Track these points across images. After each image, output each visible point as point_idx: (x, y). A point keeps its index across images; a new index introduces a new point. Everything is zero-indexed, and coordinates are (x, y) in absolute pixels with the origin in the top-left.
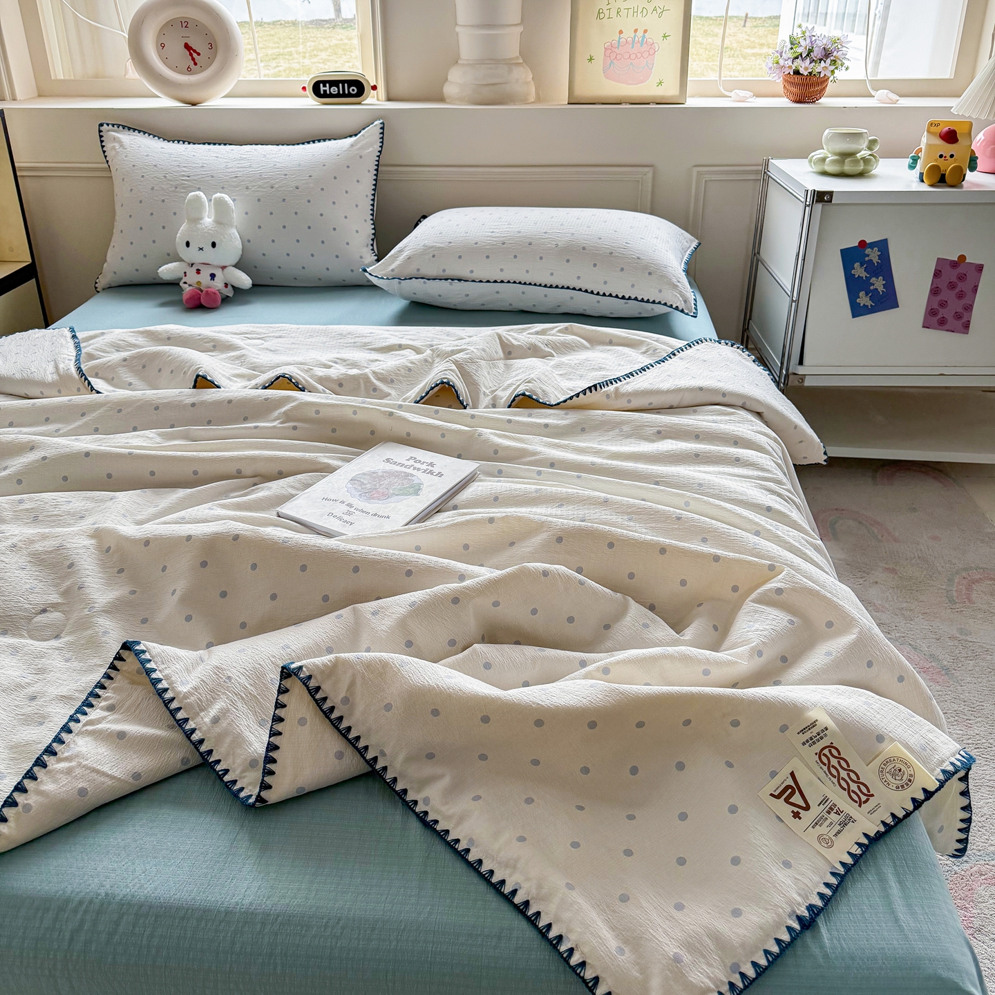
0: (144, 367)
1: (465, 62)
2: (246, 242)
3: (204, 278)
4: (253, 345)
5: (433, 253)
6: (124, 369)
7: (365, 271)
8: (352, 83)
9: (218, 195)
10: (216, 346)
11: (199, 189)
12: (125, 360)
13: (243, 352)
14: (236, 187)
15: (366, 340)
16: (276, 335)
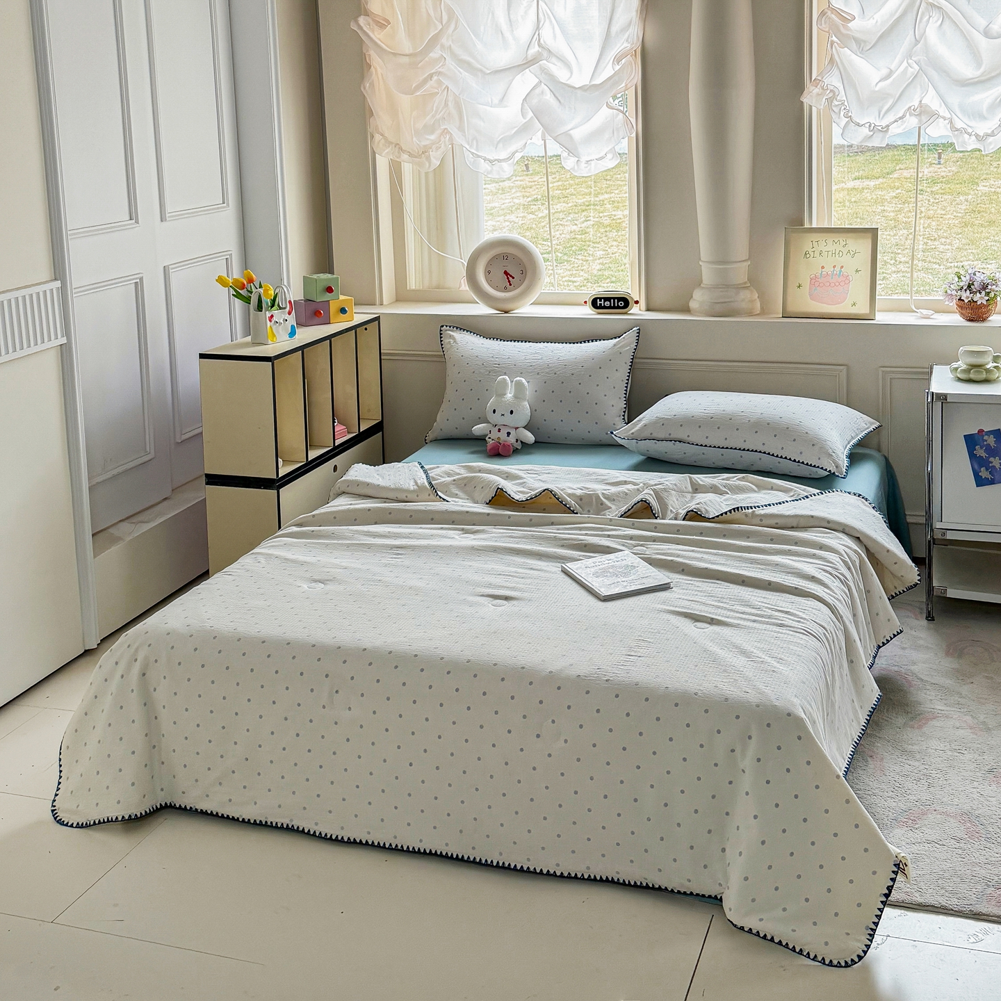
0: (465, 485)
1: (707, 286)
2: (533, 411)
3: (503, 435)
4: (531, 478)
5: (663, 422)
6: (454, 486)
7: (612, 433)
8: (620, 299)
9: (518, 378)
10: (508, 476)
11: (505, 374)
12: (454, 480)
13: (525, 480)
14: (531, 373)
15: (603, 478)
16: (547, 472)
